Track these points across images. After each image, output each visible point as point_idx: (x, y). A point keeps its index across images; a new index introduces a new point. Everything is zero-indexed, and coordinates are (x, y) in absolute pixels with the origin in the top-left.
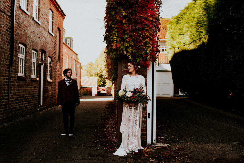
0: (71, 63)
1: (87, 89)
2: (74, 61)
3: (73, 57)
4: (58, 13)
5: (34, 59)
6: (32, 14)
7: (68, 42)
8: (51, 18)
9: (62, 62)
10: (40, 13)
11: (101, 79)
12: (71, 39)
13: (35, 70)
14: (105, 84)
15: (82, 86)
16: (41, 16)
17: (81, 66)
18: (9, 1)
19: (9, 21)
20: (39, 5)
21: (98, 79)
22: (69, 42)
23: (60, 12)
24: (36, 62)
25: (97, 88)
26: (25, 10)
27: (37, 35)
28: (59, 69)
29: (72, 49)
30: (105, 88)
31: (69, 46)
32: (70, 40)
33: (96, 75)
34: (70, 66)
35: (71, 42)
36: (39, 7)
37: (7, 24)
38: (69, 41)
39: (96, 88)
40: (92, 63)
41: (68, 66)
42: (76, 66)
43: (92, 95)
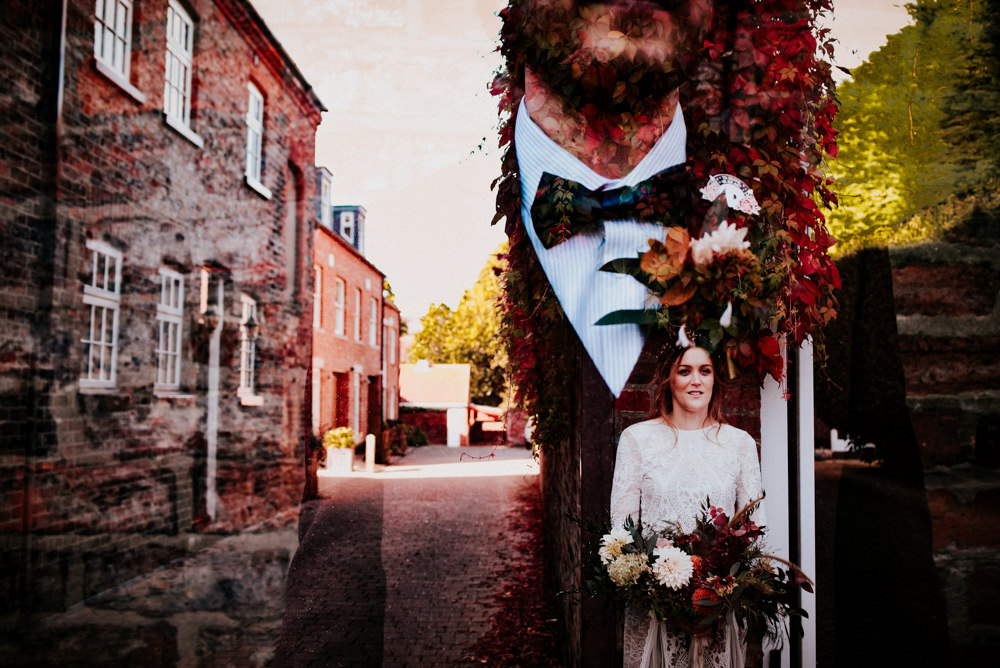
0: (357, 313)
1: (426, 415)
2: (371, 303)
3: (365, 285)
4: (292, 98)
5: (171, 309)
6: (156, 97)
7: (344, 224)
8: (258, 118)
9: (308, 313)
10: (202, 96)
11: (485, 371)
12: (356, 211)
13: (175, 357)
14: (502, 395)
15: (406, 405)
16: (208, 111)
17: (403, 321)
18: (33, 36)
19: (31, 129)
20: (197, 61)
21: (472, 374)
22: (351, 224)
23: (297, 92)
24: (179, 321)
25: (469, 409)
26: (122, 80)
27: (187, 194)
28: (298, 343)
29: (361, 251)
30: (499, 411)
31: (350, 240)
32: (351, 215)
33: (464, 356)
34: (353, 323)
35: (356, 222)
36: (195, 67)
37: (18, 145)
38: (347, 221)
39: (466, 411)
40: (448, 309)
41: (345, 326)
42: (377, 325)
43: (444, 442)
